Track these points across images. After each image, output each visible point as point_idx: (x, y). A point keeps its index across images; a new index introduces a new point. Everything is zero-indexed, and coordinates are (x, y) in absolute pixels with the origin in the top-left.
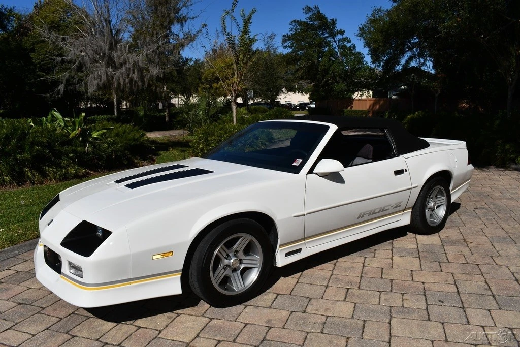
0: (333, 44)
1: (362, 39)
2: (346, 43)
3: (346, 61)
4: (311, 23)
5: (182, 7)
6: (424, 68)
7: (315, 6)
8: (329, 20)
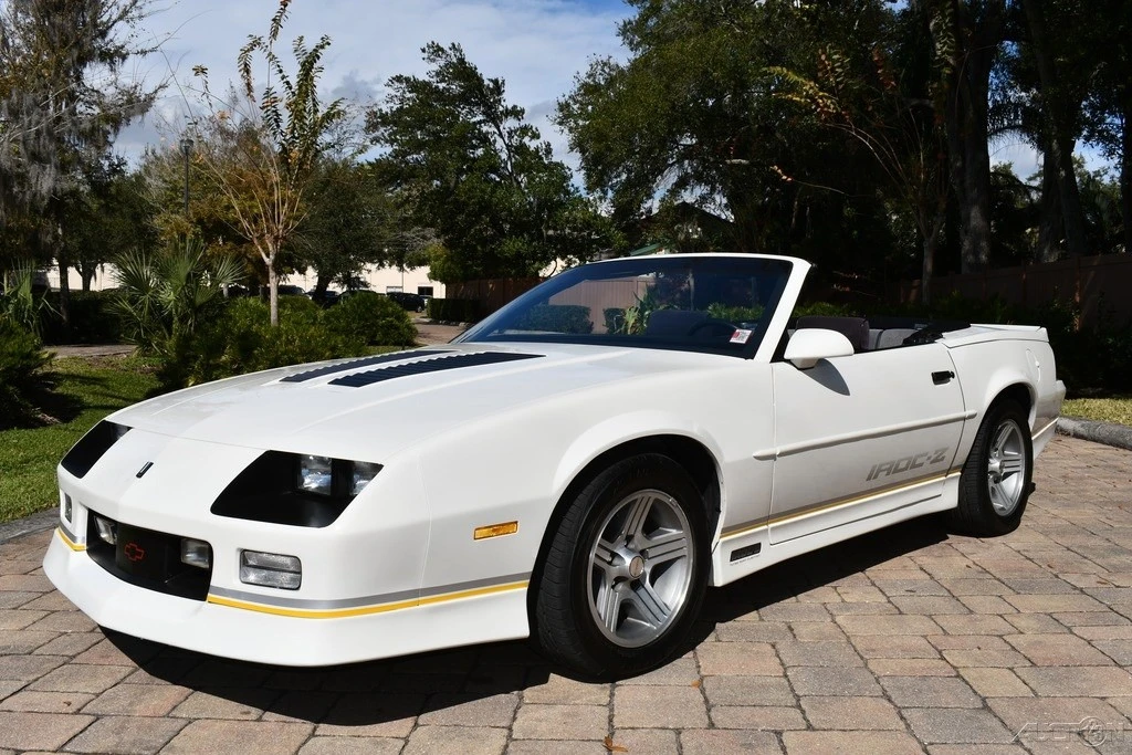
0: (495, 141)
1: (566, 131)
2: (526, 140)
3: (529, 183)
4: (441, 86)
5: (115, 22)
6: (710, 209)
7: (453, 45)
8: (486, 82)
